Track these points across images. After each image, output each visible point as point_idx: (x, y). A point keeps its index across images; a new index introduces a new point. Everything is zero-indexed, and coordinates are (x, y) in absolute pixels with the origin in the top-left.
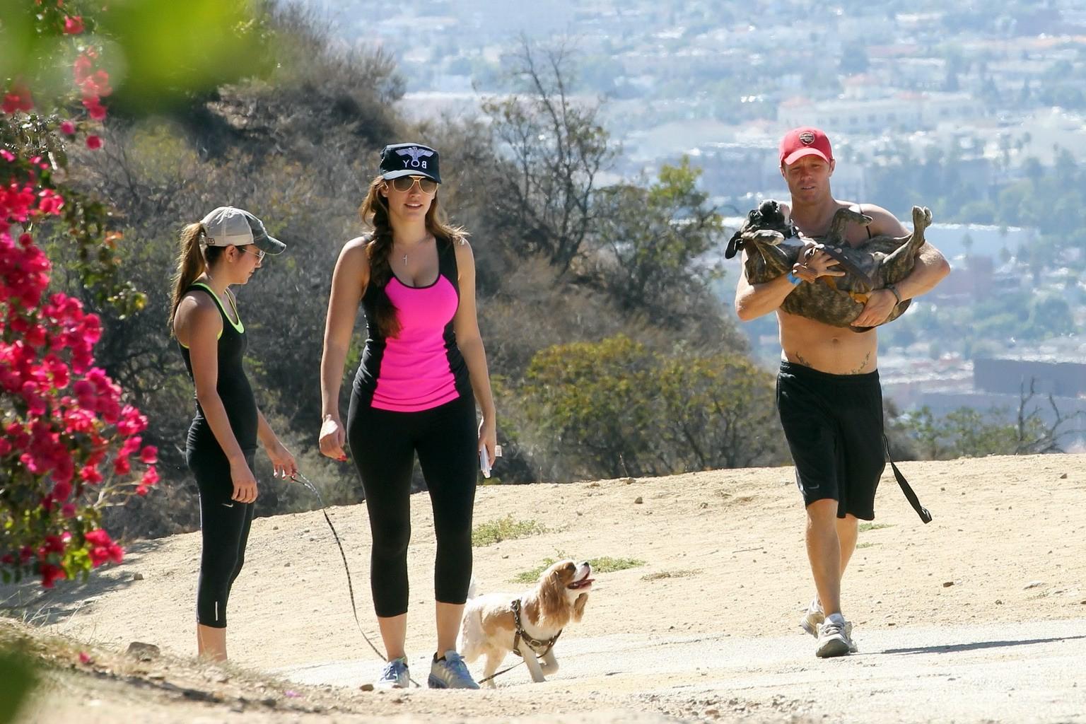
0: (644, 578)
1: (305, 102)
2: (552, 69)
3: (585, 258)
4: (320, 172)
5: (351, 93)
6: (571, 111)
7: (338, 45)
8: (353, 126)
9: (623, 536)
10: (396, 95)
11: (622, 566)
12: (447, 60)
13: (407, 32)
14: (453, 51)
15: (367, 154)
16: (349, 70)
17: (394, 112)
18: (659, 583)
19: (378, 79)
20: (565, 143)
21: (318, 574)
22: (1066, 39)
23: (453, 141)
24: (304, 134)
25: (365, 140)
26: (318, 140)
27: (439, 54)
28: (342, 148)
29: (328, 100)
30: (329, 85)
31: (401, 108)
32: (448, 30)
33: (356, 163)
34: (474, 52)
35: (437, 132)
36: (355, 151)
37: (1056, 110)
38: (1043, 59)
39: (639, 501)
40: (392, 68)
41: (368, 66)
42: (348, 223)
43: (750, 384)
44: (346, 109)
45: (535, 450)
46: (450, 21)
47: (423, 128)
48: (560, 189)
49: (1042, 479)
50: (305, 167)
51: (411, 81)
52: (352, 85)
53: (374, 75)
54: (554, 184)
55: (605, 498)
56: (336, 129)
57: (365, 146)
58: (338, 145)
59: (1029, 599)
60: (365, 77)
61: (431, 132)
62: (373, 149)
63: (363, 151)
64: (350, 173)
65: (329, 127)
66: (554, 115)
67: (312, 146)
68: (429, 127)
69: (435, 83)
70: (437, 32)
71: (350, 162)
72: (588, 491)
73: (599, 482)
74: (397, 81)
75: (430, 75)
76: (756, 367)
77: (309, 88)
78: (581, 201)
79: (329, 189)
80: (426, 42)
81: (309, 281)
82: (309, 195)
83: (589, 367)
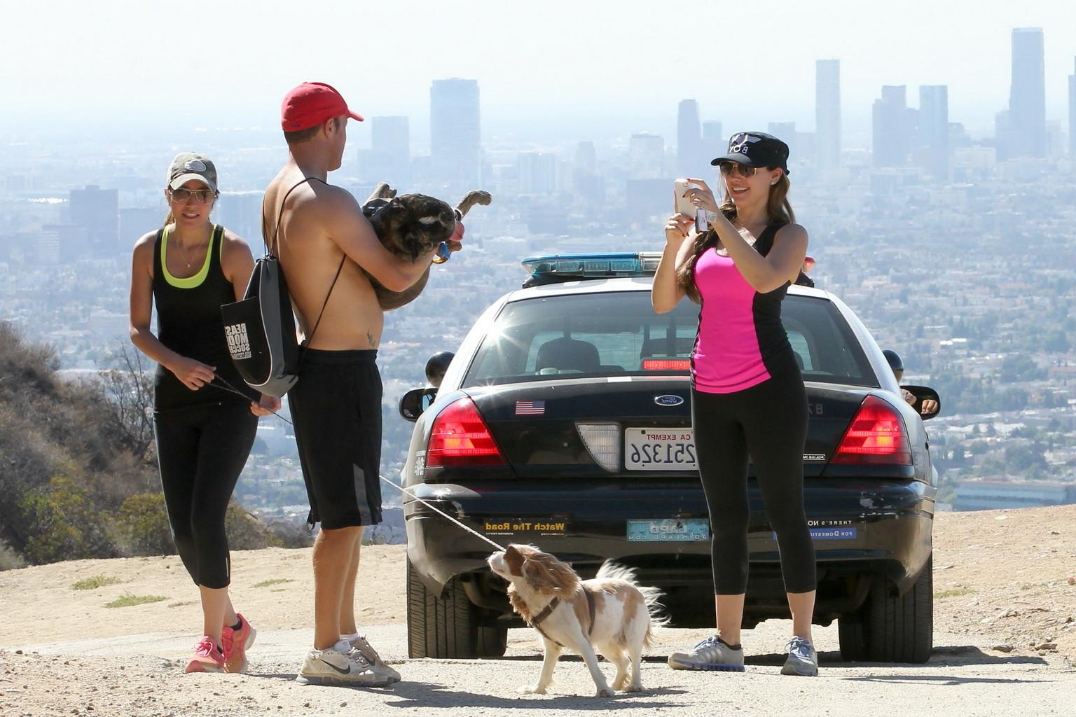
0: (170, 606)
1: (9, 371)
2: (135, 355)
3: (151, 452)
4: (16, 406)
5: (33, 366)
6: (144, 377)
7: (27, 342)
8: (33, 383)
9: (160, 584)
10: (56, 367)
11: (159, 599)
12: (86, 352)
13: (64, 338)
14: (88, 347)
15: (41, 397)
16: (32, 355)
17: (54, 376)
18: (177, 608)
19: (47, 359)
20: (141, 393)
21: (4, 603)
22: (402, 344)
23: (84, 391)
24: (9, 387)
25: (40, 390)
26: (15, 389)
27: (81, 349)
28: (27, 394)
29: (21, 370)
30: (21, 363)
31: (57, 374)
32: (86, 337)
33: (34, 403)
34: (98, 348)
35: (76, 386)
36: (34, 396)
37: (396, 380)
38: (391, 355)
39: (168, 567)
40: (54, 353)
41: (41, 352)
42: (31, 433)
43: (235, 517)
44: (30, 374)
45: (126, 548)
46: (87, 332)
47: (68, 385)
48: (139, 416)
49: (374, 557)
50: (8, 404)
51: (66, 363)
52: (32, 362)
53: (44, 358)
54: (136, 414)
55: (150, 566)
56: (24, 384)
57: (39, 393)
58: (26, 392)
59: (364, 616)
60: (39, 359)
61: (72, 386)
62: (44, 395)
63: (38, 396)
64: (31, 407)
65: (21, 383)
66: (136, 378)
67: (12, 393)
68: (72, 384)
69: (78, 364)
70: (80, 338)
71: (31, 402)
72: (143, 562)
73: (148, 558)
74: (56, 361)
75: (76, 360)
76: (238, 507)
77: (11, 364)
78: (150, 422)
79: (21, 415)
80: (74, 343)
81: (10, 462)
82: (10, 417)
83: (153, 507)
